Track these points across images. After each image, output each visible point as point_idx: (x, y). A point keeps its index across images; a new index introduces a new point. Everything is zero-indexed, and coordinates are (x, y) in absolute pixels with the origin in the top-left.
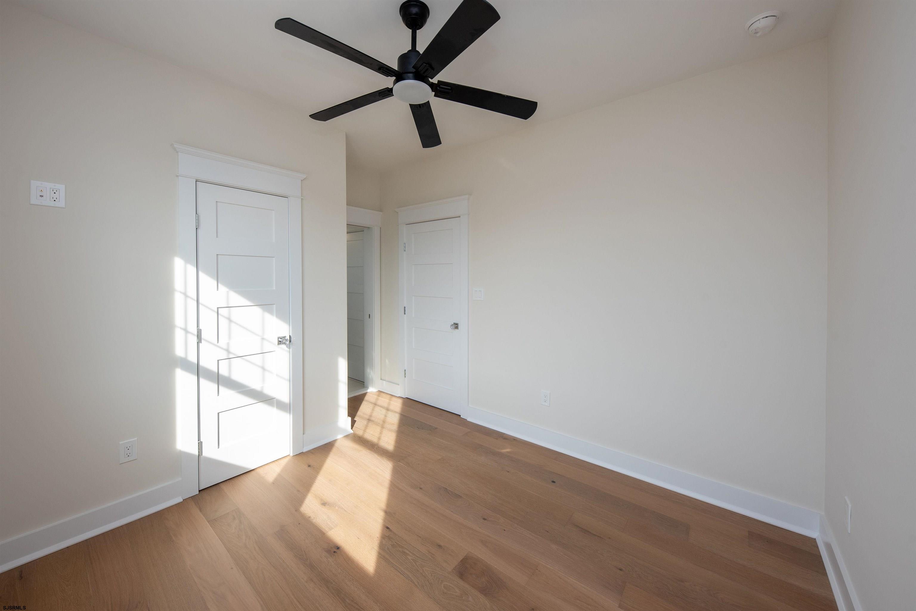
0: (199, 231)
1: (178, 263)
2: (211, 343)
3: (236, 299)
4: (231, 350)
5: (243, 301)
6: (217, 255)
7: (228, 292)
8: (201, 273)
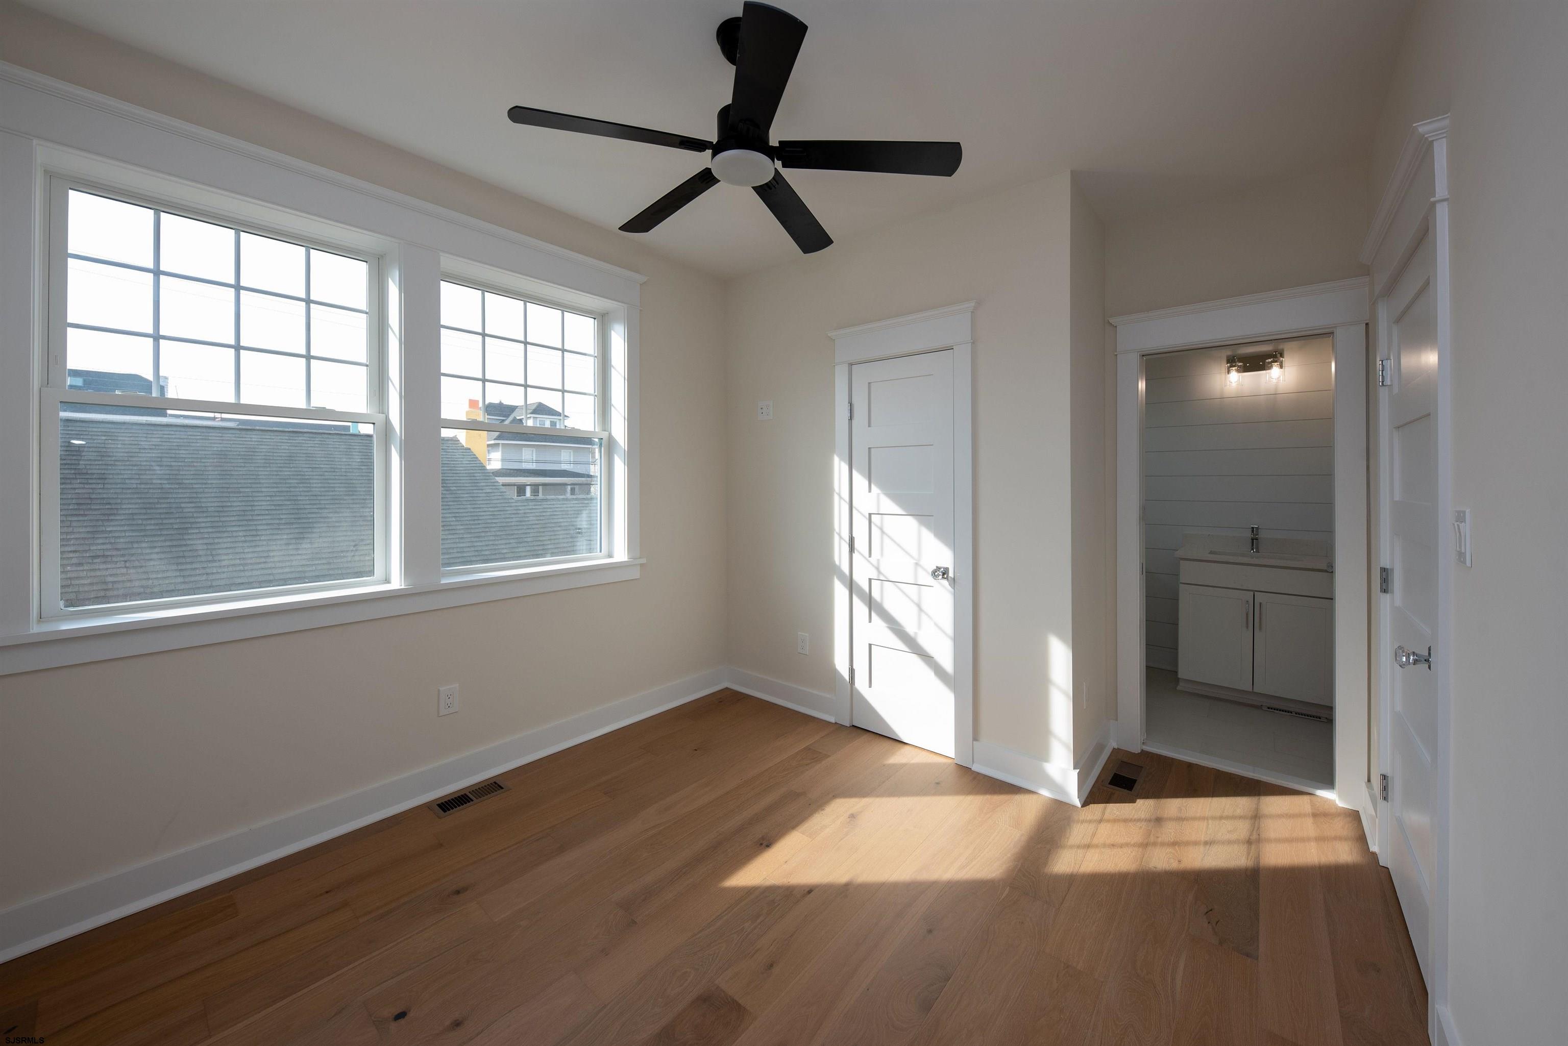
0: (854, 422)
1: (836, 459)
2: (862, 555)
3: (889, 505)
4: (882, 569)
5: (897, 510)
6: (869, 448)
7: (878, 494)
8: (855, 473)
